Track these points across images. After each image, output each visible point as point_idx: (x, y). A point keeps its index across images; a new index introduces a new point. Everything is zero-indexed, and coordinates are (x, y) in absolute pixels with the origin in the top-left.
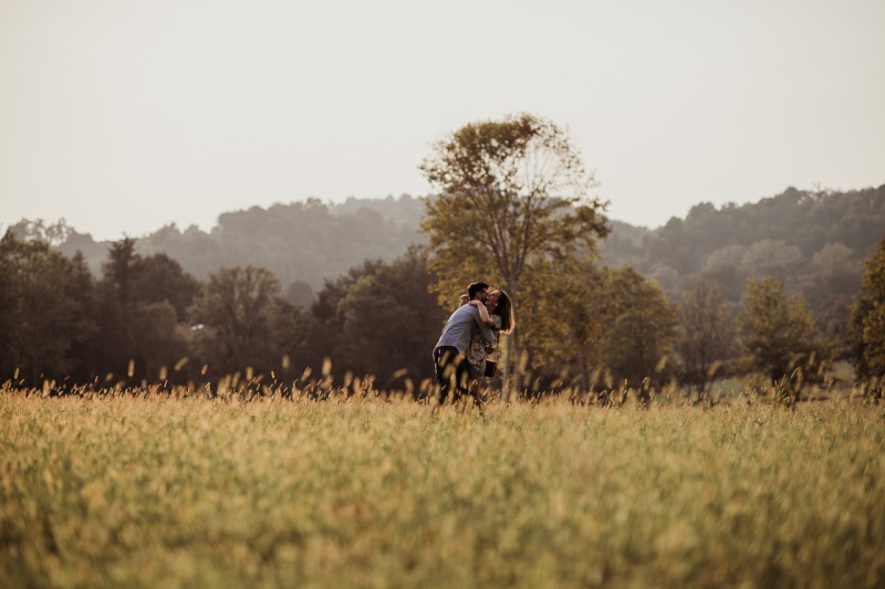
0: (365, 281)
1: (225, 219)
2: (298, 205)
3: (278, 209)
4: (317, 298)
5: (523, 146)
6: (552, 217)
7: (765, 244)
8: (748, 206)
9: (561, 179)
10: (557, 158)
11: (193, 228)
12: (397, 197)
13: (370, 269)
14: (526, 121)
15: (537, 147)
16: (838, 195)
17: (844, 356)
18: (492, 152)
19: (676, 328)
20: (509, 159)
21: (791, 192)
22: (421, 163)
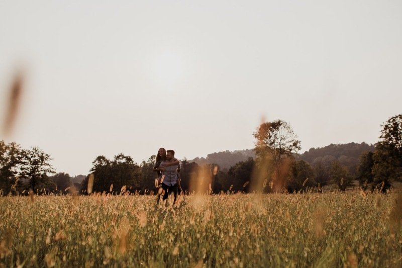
0: (240, 166)
1: (209, 155)
2: (224, 152)
3: (220, 153)
4: (229, 170)
5: (278, 128)
6: (286, 146)
7: (327, 156)
8: (322, 148)
9: (288, 136)
10: (287, 131)
11: (202, 158)
12: (245, 150)
13: (240, 163)
14: (279, 122)
15: (282, 128)
16: (342, 145)
17: (356, 179)
18: (271, 130)
19: (314, 174)
20: (275, 131)
21: (332, 145)
22: (253, 133)
